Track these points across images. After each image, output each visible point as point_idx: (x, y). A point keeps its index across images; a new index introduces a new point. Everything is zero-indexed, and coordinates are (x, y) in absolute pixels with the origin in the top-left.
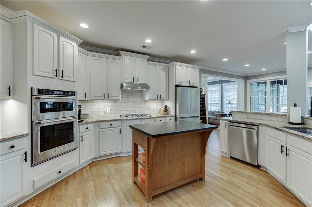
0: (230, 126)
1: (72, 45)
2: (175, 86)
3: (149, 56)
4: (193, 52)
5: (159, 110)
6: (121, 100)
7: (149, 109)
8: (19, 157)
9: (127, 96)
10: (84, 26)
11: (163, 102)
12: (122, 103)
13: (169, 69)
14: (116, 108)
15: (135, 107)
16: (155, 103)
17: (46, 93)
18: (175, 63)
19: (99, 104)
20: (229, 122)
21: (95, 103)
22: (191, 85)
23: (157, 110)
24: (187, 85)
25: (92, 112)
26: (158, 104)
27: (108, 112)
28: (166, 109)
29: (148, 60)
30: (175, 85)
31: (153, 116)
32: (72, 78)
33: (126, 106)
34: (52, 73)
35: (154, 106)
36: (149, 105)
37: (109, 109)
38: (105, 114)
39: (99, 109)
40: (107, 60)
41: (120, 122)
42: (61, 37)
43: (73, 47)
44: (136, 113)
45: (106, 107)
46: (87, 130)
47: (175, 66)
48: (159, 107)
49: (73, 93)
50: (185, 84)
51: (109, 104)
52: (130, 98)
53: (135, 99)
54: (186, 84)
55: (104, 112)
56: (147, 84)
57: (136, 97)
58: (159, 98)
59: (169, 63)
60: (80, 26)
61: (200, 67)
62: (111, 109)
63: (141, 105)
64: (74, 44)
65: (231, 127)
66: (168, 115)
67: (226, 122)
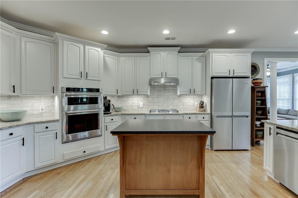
0: (277, 133)
1: (97, 51)
2: (211, 78)
3: (180, 48)
4: (231, 32)
5: (196, 106)
6: (149, 95)
7: (184, 105)
8: (52, 135)
9: (159, 91)
10: (105, 32)
11: (202, 98)
12: (154, 98)
13: (206, 58)
14: (148, 103)
15: (168, 102)
16: (192, 98)
17: (73, 90)
18: (210, 50)
19: (133, 99)
20: (277, 128)
21: (130, 98)
22: (236, 75)
23: (194, 105)
24: (231, 76)
25: (127, 106)
26: (195, 99)
27: (141, 106)
28: (202, 106)
29: (179, 52)
30: (211, 76)
31: (180, 112)
32: (97, 77)
33: (158, 101)
34: (78, 75)
35: (190, 101)
36: (184, 100)
37: (142, 104)
38: (138, 108)
39: (133, 103)
40: (137, 58)
41: (144, 116)
42: (86, 46)
43: (98, 52)
44: (168, 108)
45: (139, 102)
46: (112, 121)
47: (211, 54)
48: (196, 103)
49: (98, 90)
50: (227, 75)
51: (142, 99)
52: (163, 93)
53: (168, 94)
54: (229, 75)
55: (138, 106)
56: (177, 78)
57: (168, 92)
58: (192, 92)
59: (205, 52)
60: (102, 33)
61: (253, 50)
62: (143, 103)
63: (174, 100)
64: (99, 50)
65: (278, 135)
66: (204, 113)
67: (272, 127)
